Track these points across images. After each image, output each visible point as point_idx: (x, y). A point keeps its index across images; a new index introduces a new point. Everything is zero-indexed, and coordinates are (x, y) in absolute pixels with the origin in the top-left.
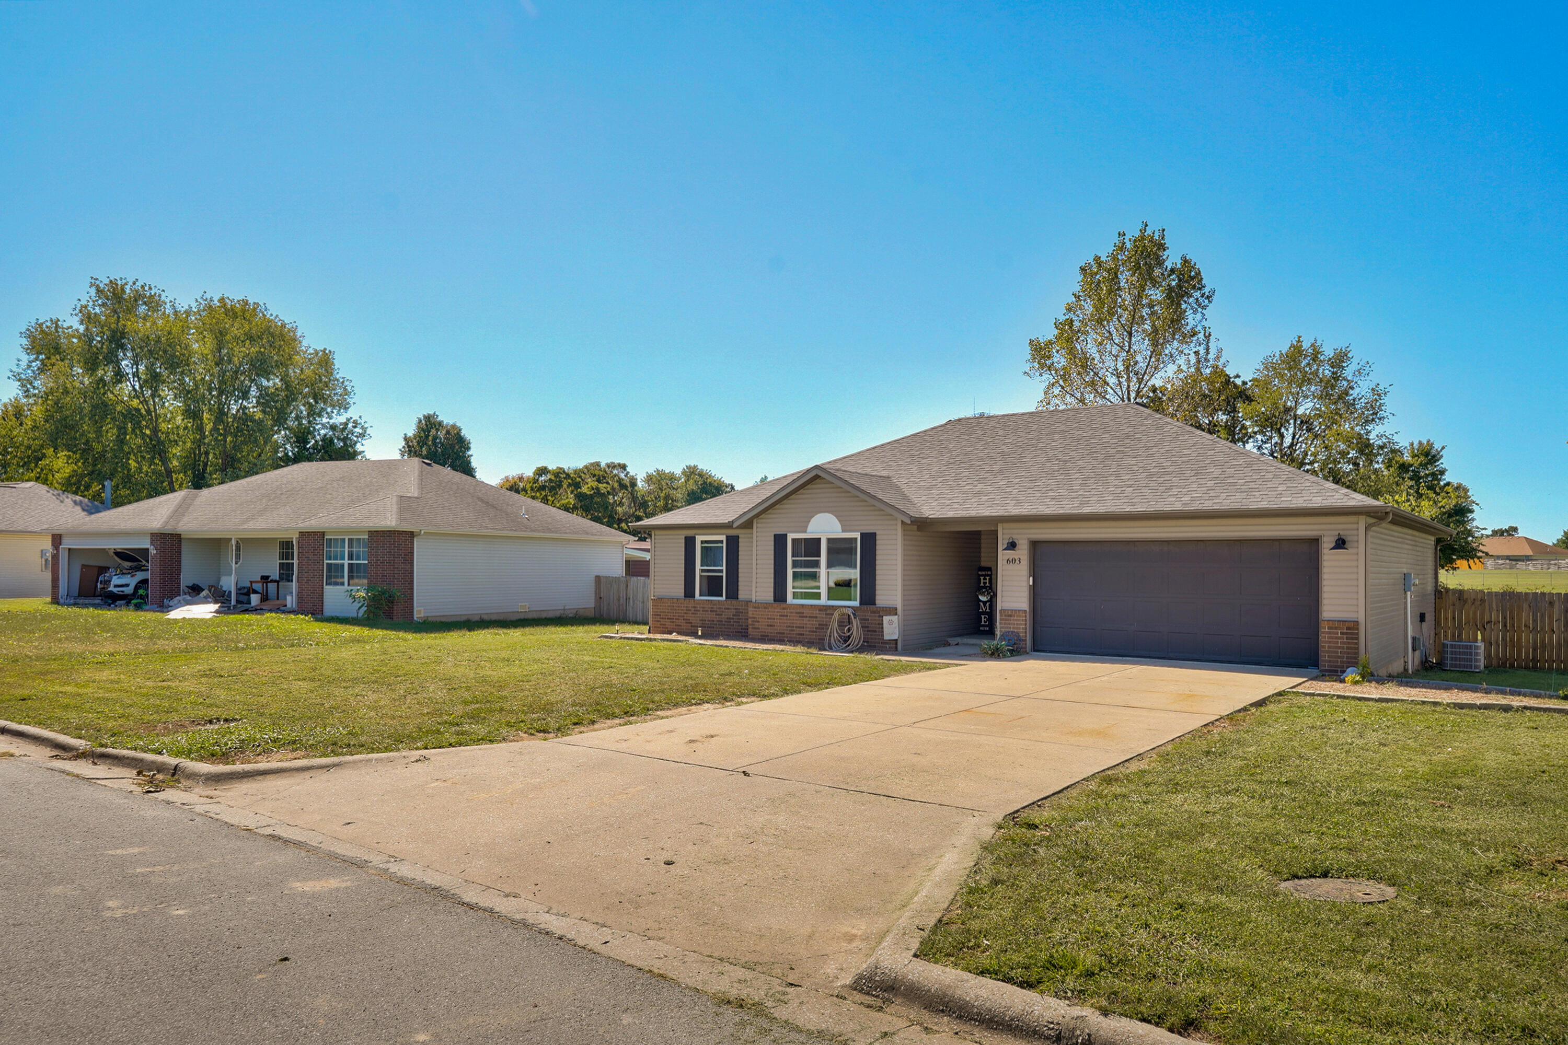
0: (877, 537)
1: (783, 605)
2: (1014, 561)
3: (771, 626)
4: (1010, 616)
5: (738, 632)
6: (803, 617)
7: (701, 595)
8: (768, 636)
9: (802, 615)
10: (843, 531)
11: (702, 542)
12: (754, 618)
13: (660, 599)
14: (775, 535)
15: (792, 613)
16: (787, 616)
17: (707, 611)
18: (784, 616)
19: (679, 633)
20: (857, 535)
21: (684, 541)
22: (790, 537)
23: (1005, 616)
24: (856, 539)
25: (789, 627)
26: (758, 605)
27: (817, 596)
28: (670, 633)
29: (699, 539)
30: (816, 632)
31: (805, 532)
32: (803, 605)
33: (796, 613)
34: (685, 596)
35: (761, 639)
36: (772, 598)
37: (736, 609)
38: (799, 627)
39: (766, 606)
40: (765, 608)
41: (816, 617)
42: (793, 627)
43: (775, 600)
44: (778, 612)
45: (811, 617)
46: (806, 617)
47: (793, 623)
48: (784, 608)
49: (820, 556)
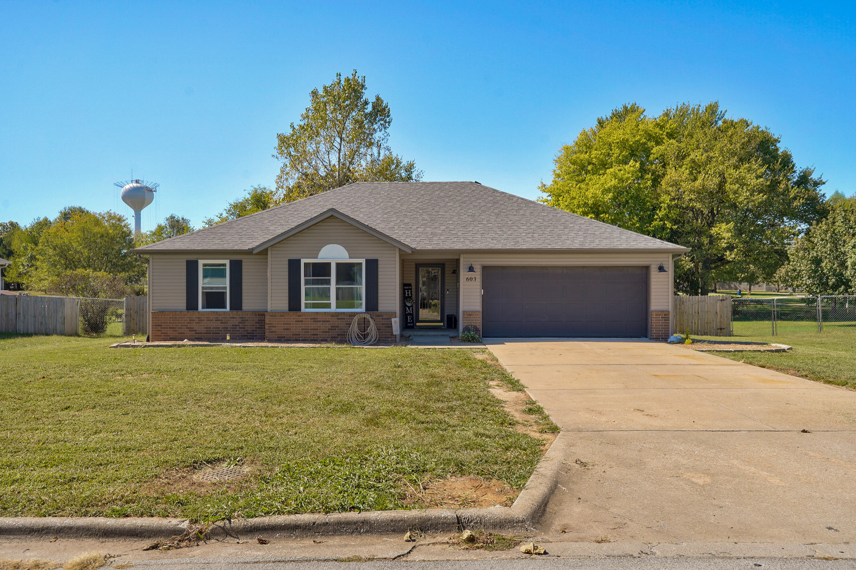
0: (379, 263)
1: (298, 313)
2: (471, 279)
3: (287, 329)
4: (471, 315)
5: (244, 336)
6: (317, 321)
7: (202, 308)
8: (284, 337)
9: (315, 320)
10: (350, 258)
11: (205, 265)
12: (271, 324)
13: (162, 312)
14: (289, 260)
15: (307, 319)
16: (302, 321)
17: (212, 320)
18: (299, 321)
19: (190, 339)
20: (363, 261)
21: (185, 264)
22: (303, 261)
23: (467, 315)
24: (361, 264)
25: (304, 329)
26: (274, 314)
27: (328, 306)
28: (182, 340)
29: (201, 262)
30: (329, 332)
31: (317, 258)
32: (317, 313)
33: (311, 319)
34: (187, 309)
35: (278, 340)
36: (287, 308)
37: (241, 318)
38: (314, 329)
39: (282, 314)
40: (281, 316)
41: (329, 321)
42: (308, 329)
43: (290, 309)
44: (293, 319)
45: (323, 321)
46: (320, 321)
47: (308, 327)
48: (299, 316)
49: (330, 276)
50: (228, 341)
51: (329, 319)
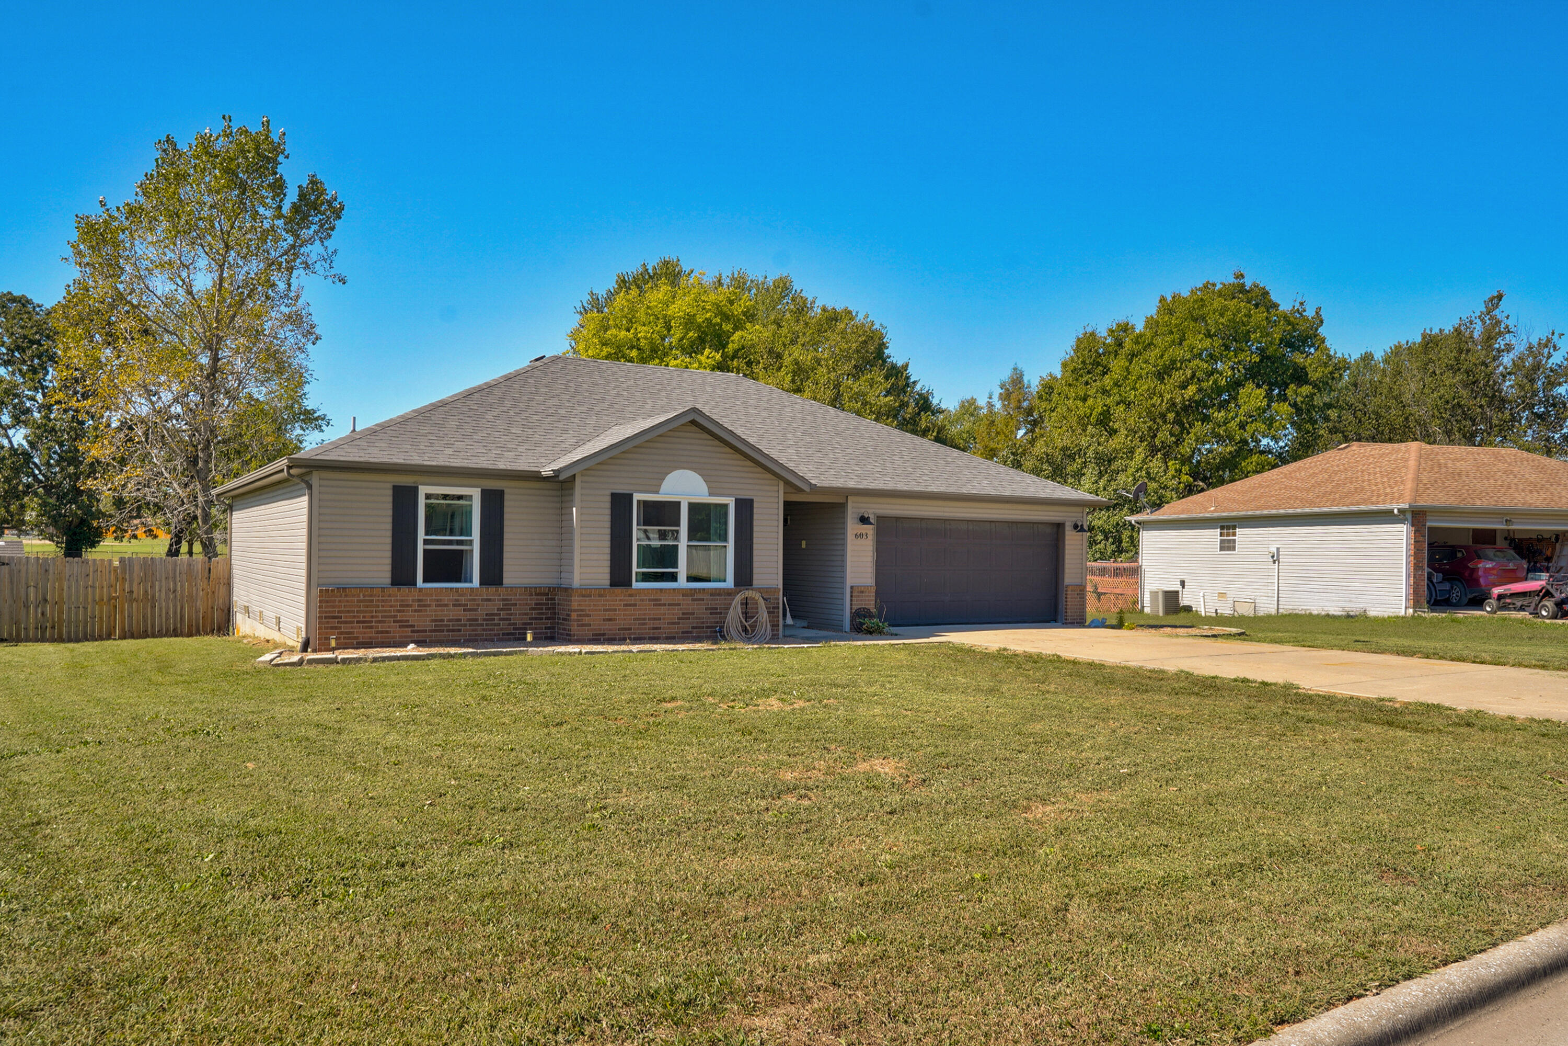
0: (755, 505)
1: (628, 591)
2: (861, 535)
3: (610, 620)
4: (862, 592)
5: (508, 634)
6: (660, 605)
7: (425, 581)
8: (604, 634)
9: (657, 603)
10: (711, 494)
11: (428, 497)
12: (582, 610)
14: (613, 495)
15: (642, 600)
16: (635, 605)
18: (630, 605)
19: (420, 643)
20: (731, 502)
21: (390, 492)
22: (637, 497)
23: (858, 592)
24: (725, 506)
25: (639, 619)
26: (586, 592)
27: (673, 577)
28: (404, 645)
29: (423, 490)
30: (679, 623)
31: (657, 492)
32: (661, 590)
33: (650, 600)
34: (391, 584)
35: (594, 640)
36: (608, 582)
37: (503, 600)
38: (655, 619)
39: (600, 592)
40: (600, 596)
41: (679, 605)
42: (645, 619)
43: (613, 584)
44: (621, 600)
45: (669, 605)
46: (665, 605)
47: (644, 614)
48: (631, 595)
49: (679, 525)
50: (531, 644)
51: (679, 600)
